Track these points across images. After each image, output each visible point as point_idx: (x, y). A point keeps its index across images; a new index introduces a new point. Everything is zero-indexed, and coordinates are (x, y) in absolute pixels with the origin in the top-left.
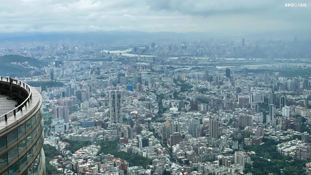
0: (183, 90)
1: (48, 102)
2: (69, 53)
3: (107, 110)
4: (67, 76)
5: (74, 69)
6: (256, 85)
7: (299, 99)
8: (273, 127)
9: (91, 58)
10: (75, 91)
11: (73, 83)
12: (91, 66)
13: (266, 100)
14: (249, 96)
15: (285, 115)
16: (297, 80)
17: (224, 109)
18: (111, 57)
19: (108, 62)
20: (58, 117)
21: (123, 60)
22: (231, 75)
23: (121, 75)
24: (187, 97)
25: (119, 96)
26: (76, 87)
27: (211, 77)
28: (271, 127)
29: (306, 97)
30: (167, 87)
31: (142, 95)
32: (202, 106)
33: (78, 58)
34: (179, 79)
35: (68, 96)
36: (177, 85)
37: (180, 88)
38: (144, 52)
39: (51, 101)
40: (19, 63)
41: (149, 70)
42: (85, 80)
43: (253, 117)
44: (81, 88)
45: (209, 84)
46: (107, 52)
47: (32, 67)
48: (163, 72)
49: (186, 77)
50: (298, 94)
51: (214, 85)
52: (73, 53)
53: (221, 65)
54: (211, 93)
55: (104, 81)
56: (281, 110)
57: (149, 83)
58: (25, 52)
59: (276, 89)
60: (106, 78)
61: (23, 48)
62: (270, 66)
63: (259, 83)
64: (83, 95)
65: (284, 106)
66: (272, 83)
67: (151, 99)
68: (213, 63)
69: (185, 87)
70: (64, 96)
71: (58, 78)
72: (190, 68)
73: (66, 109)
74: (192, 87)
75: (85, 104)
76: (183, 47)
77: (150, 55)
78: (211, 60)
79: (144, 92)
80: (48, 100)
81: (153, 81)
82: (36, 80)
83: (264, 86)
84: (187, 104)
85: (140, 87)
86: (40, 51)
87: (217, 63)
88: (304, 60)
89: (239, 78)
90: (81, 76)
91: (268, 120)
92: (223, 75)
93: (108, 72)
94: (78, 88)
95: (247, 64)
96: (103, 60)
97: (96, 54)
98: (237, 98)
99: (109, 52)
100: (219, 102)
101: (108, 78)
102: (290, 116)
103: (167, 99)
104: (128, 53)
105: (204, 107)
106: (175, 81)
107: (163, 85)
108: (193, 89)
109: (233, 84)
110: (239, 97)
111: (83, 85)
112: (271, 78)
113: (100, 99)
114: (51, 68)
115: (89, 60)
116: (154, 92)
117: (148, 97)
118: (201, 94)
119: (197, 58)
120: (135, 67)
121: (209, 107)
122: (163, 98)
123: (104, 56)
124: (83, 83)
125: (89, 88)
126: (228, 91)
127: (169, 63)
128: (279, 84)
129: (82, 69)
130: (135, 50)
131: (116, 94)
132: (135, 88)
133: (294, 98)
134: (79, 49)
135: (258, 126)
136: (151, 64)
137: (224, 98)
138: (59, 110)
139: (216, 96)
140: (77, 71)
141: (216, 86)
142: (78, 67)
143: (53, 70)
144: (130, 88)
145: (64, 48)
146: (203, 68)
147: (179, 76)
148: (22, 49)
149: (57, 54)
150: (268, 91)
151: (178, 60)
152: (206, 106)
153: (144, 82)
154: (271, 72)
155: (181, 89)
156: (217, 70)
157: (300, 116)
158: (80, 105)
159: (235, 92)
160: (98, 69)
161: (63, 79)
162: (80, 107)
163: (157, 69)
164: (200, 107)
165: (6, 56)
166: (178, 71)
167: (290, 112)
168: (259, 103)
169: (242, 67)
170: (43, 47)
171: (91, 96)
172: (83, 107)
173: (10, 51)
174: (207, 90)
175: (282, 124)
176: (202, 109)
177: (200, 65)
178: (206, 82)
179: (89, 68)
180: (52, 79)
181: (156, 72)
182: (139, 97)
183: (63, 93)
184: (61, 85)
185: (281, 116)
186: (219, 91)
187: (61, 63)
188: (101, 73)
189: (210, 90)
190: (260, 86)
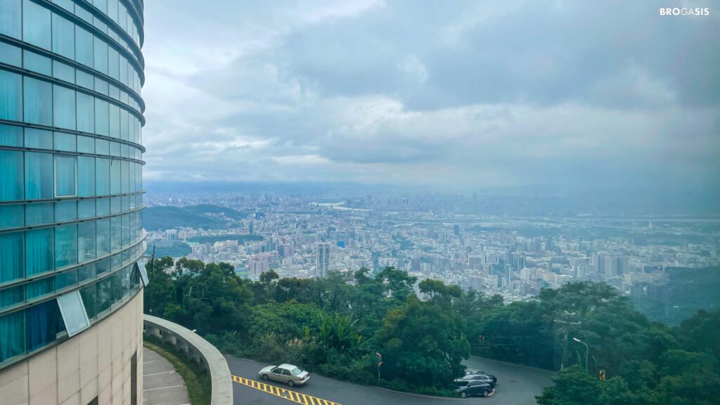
0: (402, 248)
1: (245, 258)
2: (273, 204)
3: (314, 267)
4: (268, 229)
5: (277, 222)
6: (489, 244)
7: (540, 262)
8: (510, 291)
9: (297, 211)
10: (277, 245)
11: (275, 237)
12: (297, 219)
13: (501, 261)
14: (481, 256)
15: (525, 278)
16: (539, 240)
17: (452, 269)
18: (320, 210)
19: (317, 215)
20: (255, 273)
21: (334, 213)
22: (460, 233)
23: (330, 229)
24: (408, 255)
25: (327, 251)
26: (278, 241)
27: (437, 234)
28: (508, 291)
29: (549, 259)
30: (385, 244)
31: (354, 252)
32: (425, 265)
33: (282, 210)
34: (399, 236)
35: (268, 251)
36: (397, 242)
37: (399, 245)
38: (358, 205)
39: (248, 256)
40: (214, 214)
41: (364, 225)
42: (289, 234)
43: (486, 279)
44: (284, 243)
45: (434, 241)
46: (316, 204)
47: (229, 219)
48: (380, 227)
49: (408, 233)
50: (540, 256)
51: (440, 243)
52: (277, 204)
53: (448, 221)
54: (436, 252)
55: (311, 235)
56: (519, 273)
57: (364, 239)
58: (222, 202)
59: (513, 250)
60: (313, 233)
61: (220, 198)
62: (506, 224)
63: (493, 242)
64: (286, 251)
65: (522, 268)
66: (508, 242)
67: (366, 256)
68: (439, 219)
69: (406, 245)
70: (263, 251)
71: (258, 232)
72: (413, 223)
73: (265, 264)
74: (414, 245)
75: (288, 260)
76: (404, 201)
77: (366, 208)
78: (436, 216)
79: (357, 248)
80: (246, 256)
81: (368, 237)
82: (233, 232)
83: (498, 246)
84: (407, 262)
85: (353, 242)
86: (239, 202)
87: (444, 219)
88: (546, 219)
89: (470, 237)
90: (285, 230)
91: (504, 283)
92: (451, 233)
93: (316, 226)
94: (281, 243)
95: (479, 221)
96: (311, 213)
97: (303, 206)
98: (467, 257)
99: (318, 205)
100: (446, 262)
101: (316, 232)
102: (530, 279)
103: (384, 257)
104: (340, 206)
105: (428, 267)
106: (394, 238)
107: (379, 242)
108: (415, 247)
109: (462, 243)
110: (470, 256)
111: (287, 239)
112: (508, 238)
113: (306, 255)
114: (251, 220)
115: (296, 213)
116: (370, 249)
117: (362, 255)
118: (424, 253)
119: (419, 214)
120: (348, 221)
121: (434, 267)
122: (379, 256)
123: (312, 209)
124: (287, 238)
125: (293, 242)
126: (457, 250)
127: (387, 218)
128: (517, 244)
129: (286, 222)
130: (349, 203)
131: (324, 248)
132: (347, 244)
133: (535, 260)
134: (284, 201)
135: (491, 290)
136: (366, 218)
137: (452, 257)
138: (257, 266)
139: (443, 255)
140: (280, 224)
141: (443, 245)
142: (282, 219)
143: (252, 222)
144: (341, 244)
145: (267, 199)
146: (427, 224)
147: (398, 233)
148: (218, 200)
149: (259, 206)
150: (503, 252)
151: (397, 215)
152: (429, 266)
153: (357, 238)
154: (508, 231)
155: (401, 246)
156: (443, 227)
157: (541, 280)
158: (281, 261)
159: (465, 251)
160: (305, 222)
161: (263, 233)
162: (281, 263)
163: (374, 225)
164: (423, 267)
165: (200, 206)
166: (399, 227)
167: (530, 275)
168: (493, 265)
169: (473, 225)
170: (243, 198)
171: (295, 252)
172: (285, 263)
173: (204, 201)
174: (431, 248)
175: (521, 288)
176: (425, 270)
177: (424, 221)
178: (431, 239)
179: (294, 221)
180: (251, 233)
181: (372, 227)
182: (351, 254)
183: (263, 248)
184: (261, 238)
185: (519, 279)
186: (445, 250)
187: (262, 214)
188: (308, 227)
189: (436, 249)
190: (494, 246)
